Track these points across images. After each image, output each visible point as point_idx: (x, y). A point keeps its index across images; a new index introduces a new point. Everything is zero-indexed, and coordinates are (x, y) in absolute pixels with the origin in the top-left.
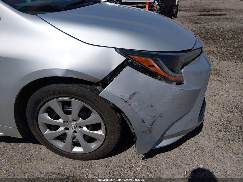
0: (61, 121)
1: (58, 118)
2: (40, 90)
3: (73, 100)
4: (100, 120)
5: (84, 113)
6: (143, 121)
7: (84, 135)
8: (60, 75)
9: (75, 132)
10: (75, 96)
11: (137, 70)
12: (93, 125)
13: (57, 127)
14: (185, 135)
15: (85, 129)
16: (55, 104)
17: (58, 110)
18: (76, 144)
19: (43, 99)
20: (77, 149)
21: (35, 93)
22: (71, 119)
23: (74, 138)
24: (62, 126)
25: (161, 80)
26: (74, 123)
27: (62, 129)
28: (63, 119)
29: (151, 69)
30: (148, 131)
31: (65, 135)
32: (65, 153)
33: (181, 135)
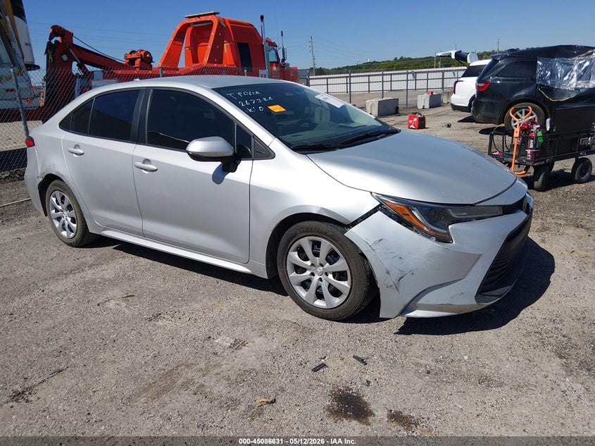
0: (309, 263)
1: (306, 259)
2: (295, 226)
3: (323, 241)
4: (346, 268)
5: (332, 258)
6: (388, 273)
7: (330, 285)
8: (315, 212)
9: (321, 279)
10: (325, 236)
11: (390, 217)
12: (339, 272)
13: (304, 270)
14: (454, 314)
15: (330, 276)
16: (306, 243)
17: (308, 251)
18: (320, 296)
19: (296, 234)
20: (319, 303)
21: (290, 229)
22: (318, 263)
23: (319, 287)
24: (309, 270)
25: (416, 231)
26: (321, 268)
27: (308, 273)
28: (311, 261)
29: (405, 217)
30: (394, 287)
31: (309, 281)
32: (307, 305)
33: (442, 311)
